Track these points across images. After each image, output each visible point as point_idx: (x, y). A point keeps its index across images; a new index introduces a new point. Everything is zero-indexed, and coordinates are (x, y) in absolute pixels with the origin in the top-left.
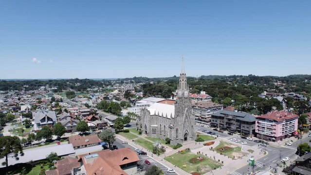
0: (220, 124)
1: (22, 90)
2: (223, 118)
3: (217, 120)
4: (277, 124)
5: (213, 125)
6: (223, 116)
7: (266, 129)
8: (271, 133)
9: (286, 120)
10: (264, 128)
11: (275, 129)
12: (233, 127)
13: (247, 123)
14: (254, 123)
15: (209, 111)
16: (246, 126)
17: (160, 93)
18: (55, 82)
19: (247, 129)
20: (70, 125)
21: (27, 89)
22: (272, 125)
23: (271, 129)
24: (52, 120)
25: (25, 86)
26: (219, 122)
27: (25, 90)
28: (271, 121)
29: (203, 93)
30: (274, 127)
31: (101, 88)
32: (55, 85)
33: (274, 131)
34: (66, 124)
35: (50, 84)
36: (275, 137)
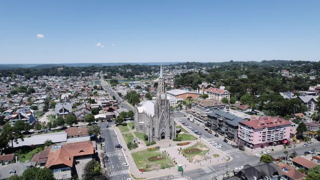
0: (214, 124)
1: (80, 75)
2: (215, 118)
3: (211, 120)
4: (255, 131)
5: (208, 125)
6: (216, 116)
7: (245, 135)
8: (250, 140)
9: (268, 128)
10: (244, 133)
11: (252, 136)
12: (223, 129)
13: (233, 127)
14: (237, 127)
15: (208, 110)
16: (231, 129)
17: (190, 84)
18: (108, 68)
19: (232, 133)
20: (83, 115)
21: (83, 75)
22: (250, 132)
23: (250, 136)
24: (68, 111)
25: (82, 72)
26: (212, 122)
27: (82, 76)
28: (249, 128)
29: (222, 88)
30: (252, 135)
31: (148, 75)
32: (108, 71)
33: (251, 138)
34: (80, 115)
35: (104, 71)
36: (253, 145)
